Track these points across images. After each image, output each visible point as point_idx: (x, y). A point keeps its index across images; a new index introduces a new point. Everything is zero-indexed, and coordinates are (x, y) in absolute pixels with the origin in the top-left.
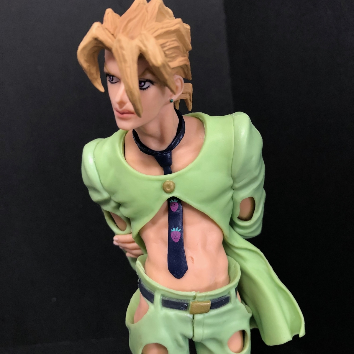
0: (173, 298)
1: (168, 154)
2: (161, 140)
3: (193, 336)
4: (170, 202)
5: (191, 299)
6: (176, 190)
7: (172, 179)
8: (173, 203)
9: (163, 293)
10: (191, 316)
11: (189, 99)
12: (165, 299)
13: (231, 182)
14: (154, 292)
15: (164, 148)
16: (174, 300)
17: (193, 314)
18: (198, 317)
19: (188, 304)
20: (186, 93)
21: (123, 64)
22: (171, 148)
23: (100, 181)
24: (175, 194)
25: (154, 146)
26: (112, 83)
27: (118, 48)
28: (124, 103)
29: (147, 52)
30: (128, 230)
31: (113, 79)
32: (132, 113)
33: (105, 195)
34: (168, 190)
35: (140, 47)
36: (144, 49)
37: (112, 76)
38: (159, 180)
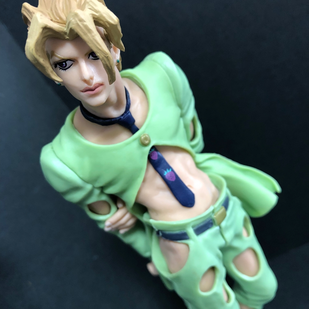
0: (200, 224)
1: (129, 114)
5: (211, 214)
7: (144, 132)
9: (192, 224)
10: (218, 227)
12: (195, 228)
14: (184, 229)
16: (202, 224)
17: (219, 224)
18: (223, 224)
19: (212, 219)
21: (89, 35)
24: (153, 143)
25: (115, 113)
26: (65, 69)
27: (78, 22)
28: (92, 78)
29: (102, 16)
30: (114, 209)
31: (66, 64)
32: (101, 85)
33: (89, 187)
34: (147, 142)
35: (93, 15)
36: (97, 14)
37: (65, 62)
38: (135, 139)
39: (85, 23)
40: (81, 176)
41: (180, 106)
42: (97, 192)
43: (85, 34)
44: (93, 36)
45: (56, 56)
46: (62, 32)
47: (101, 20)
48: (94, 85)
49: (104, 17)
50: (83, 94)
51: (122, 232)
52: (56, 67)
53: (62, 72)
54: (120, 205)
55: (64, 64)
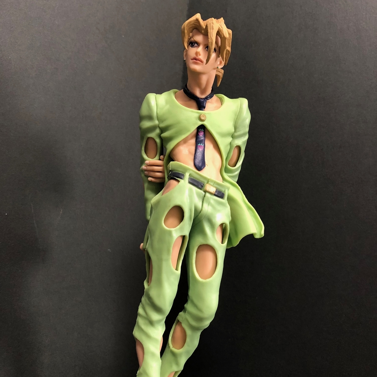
2: (203, 91)
3: (201, 210)
4: (199, 130)
5: (206, 181)
6: (206, 121)
8: (201, 131)
10: (204, 193)
11: (221, 77)
12: (191, 178)
13: (234, 130)
14: (185, 173)
15: (203, 97)
17: (205, 192)
18: (207, 194)
19: (204, 184)
20: (221, 73)
21: (211, 30)
22: (207, 98)
23: (157, 111)
26: (192, 47)
27: (211, 23)
28: (200, 55)
29: (222, 30)
30: (157, 157)
31: (194, 45)
32: (202, 62)
33: (157, 122)
34: (203, 118)
35: (219, 27)
36: (221, 29)
37: (195, 43)
38: (198, 113)
39: (213, 25)
40: (158, 112)
41: (236, 128)
42: (158, 131)
43: (210, 29)
44: (212, 31)
45: (193, 38)
46: (203, 27)
47: (221, 32)
48: (199, 58)
49: (223, 31)
50: (191, 61)
51: (150, 179)
52: (189, 44)
53: (190, 48)
54: (162, 157)
55: (194, 44)
